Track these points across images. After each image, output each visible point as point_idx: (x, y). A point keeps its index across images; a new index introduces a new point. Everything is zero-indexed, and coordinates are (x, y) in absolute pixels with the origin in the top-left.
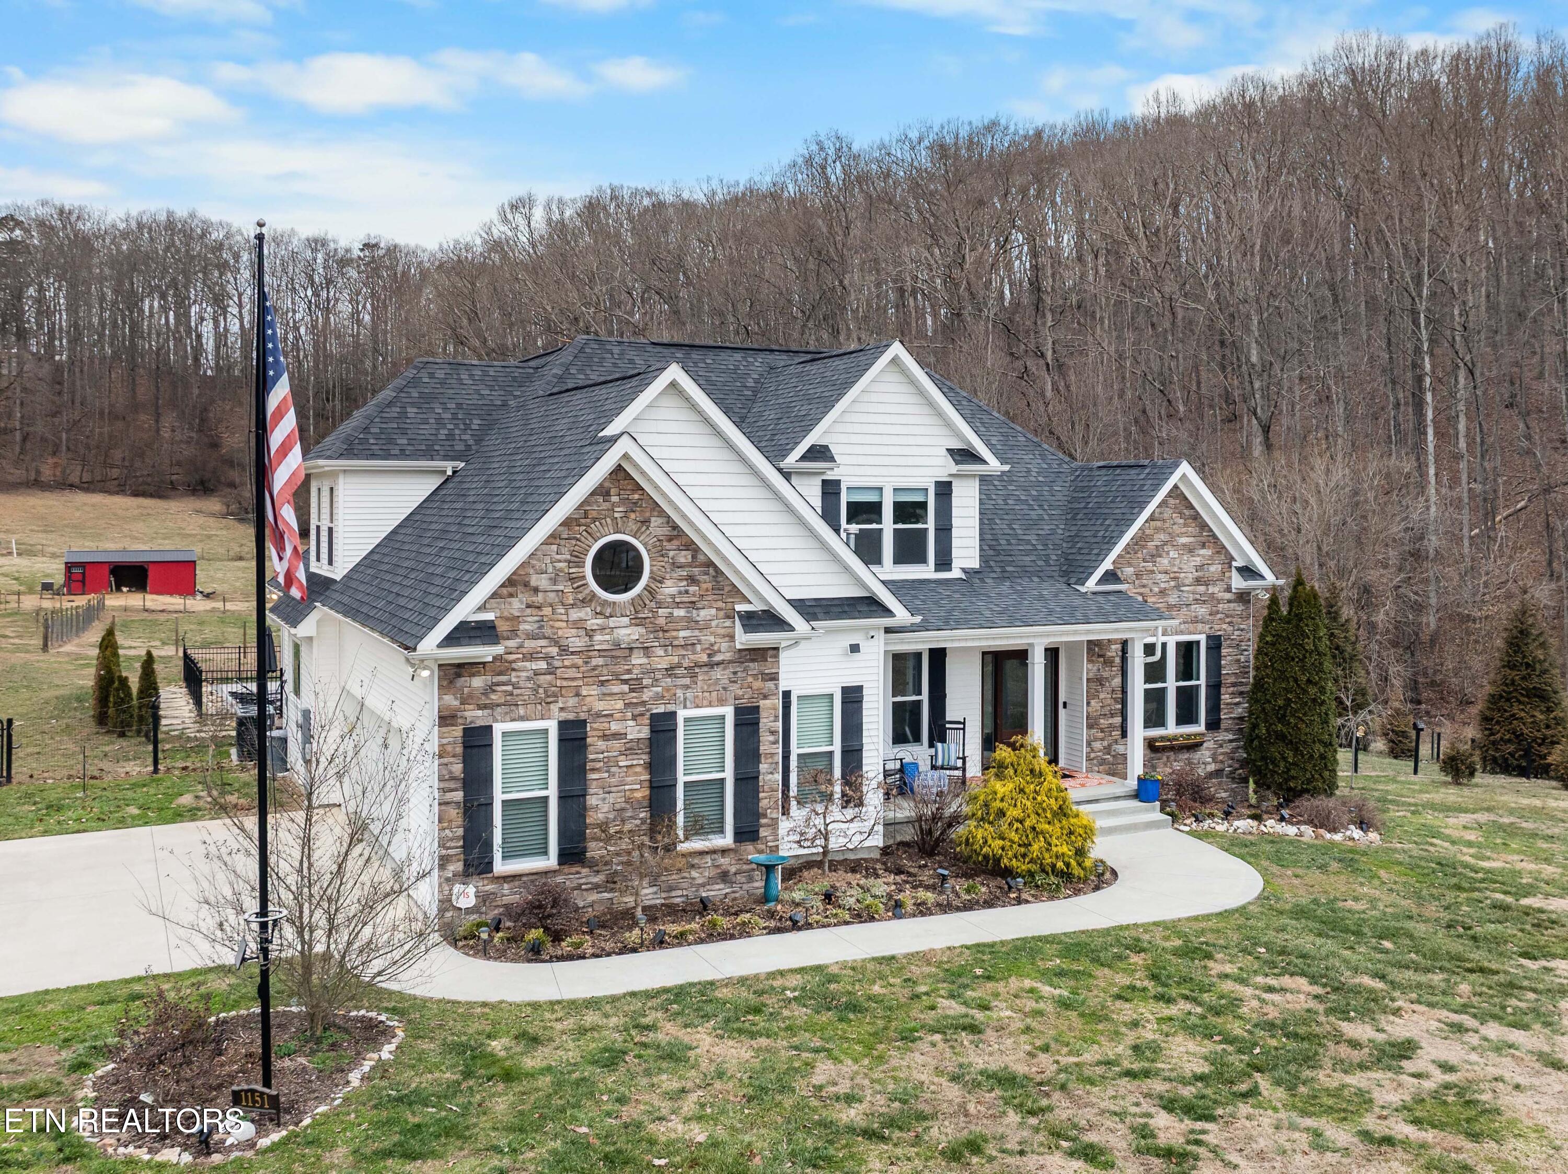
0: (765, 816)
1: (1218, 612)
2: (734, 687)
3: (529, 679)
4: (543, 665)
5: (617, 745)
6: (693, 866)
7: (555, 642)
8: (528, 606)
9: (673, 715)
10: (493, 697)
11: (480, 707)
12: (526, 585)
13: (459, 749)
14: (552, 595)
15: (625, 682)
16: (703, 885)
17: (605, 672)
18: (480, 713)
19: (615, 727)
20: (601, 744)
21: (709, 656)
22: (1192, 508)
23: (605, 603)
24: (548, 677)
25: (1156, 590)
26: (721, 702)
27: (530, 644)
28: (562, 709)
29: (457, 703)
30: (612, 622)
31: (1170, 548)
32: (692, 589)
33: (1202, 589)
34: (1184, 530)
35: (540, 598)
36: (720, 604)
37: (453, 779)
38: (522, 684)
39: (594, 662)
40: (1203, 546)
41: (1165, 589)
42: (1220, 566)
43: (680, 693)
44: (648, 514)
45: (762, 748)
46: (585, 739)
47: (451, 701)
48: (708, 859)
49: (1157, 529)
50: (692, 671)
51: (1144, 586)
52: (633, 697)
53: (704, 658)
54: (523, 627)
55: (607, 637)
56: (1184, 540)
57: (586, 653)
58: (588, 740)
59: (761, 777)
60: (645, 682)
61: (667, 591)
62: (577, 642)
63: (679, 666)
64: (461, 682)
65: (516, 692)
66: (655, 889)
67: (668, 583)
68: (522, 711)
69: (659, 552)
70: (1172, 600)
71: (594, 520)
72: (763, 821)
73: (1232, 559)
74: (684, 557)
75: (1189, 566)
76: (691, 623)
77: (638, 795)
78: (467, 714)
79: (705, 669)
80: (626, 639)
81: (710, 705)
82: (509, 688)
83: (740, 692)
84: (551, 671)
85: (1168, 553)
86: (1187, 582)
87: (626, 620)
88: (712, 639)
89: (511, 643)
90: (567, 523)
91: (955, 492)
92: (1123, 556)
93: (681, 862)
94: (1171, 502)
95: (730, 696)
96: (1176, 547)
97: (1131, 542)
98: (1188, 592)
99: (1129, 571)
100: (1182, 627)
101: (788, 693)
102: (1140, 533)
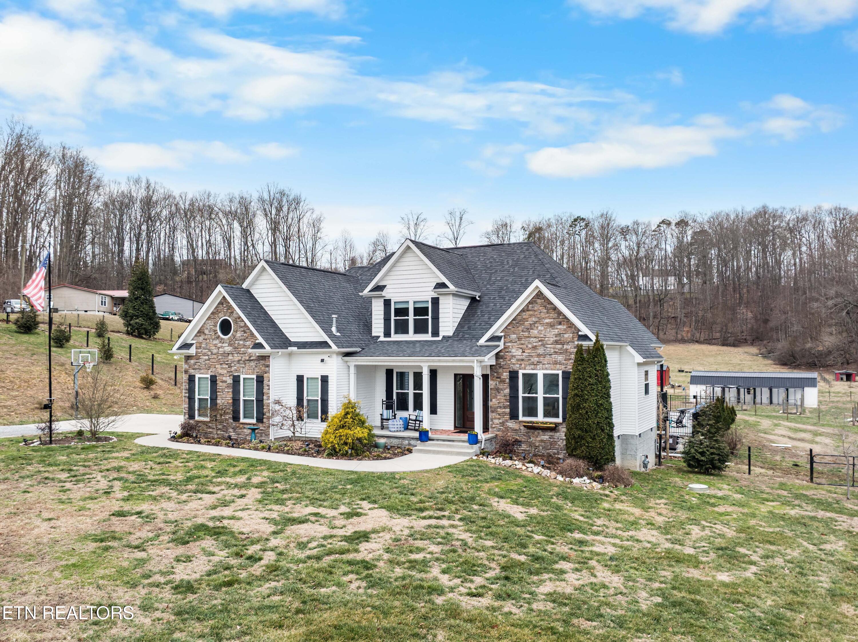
0: (265, 415)
2: (256, 369)
3: (204, 362)
4: (207, 357)
5: (225, 384)
6: (245, 428)
7: (210, 350)
8: (204, 339)
9: (239, 376)
10: (195, 366)
11: (194, 369)
12: (204, 333)
13: (188, 381)
14: (209, 336)
15: (227, 364)
17: (222, 361)
18: (193, 371)
19: (224, 379)
20: (221, 384)
21: (250, 357)
22: (552, 304)
23: (222, 339)
25: (530, 346)
26: (253, 374)
27: (204, 351)
28: (211, 372)
29: (188, 368)
30: (224, 345)
31: (539, 325)
32: (244, 335)
33: (559, 346)
34: (547, 315)
35: (206, 337)
37: (187, 390)
38: (202, 363)
39: (219, 357)
40: (560, 324)
41: (536, 346)
42: (571, 335)
43: (241, 369)
44: (232, 312)
45: (264, 391)
47: (187, 366)
48: (249, 426)
49: (531, 316)
50: (245, 362)
51: (522, 344)
52: (229, 369)
53: (247, 358)
54: (202, 346)
55: (223, 350)
56: (547, 321)
57: (217, 354)
58: (217, 382)
59: (264, 401)
60: (232, 365)
61: (238, 335)
62: (215, 351)
63: (241, 360)
64: (188, 361)
65: (201, 365)
67: (238, 333)
68: (202, 371)
69: (236, 322)
70: (541, 351)
71: (220, 314)
72: (265, 417)
73: (578, 331)
74: (241, 325)
75: (551, 335)
76: (244, 346)
77: (230, 401)
78: (190, 371)
79: (248, 362)
80: (227, 350)
81: (250, 374)
82: (199, 364)
83: (258, 371)
84: (209, 360)
85: (537, 327)
86: (549, 342)
87: (227, 344)
88: (250, 352)
89: (199, 350)
90: (213, 313)
91: (441, 302)
92: (510, 329)
93: (241, 426)
94: (539, 301)
95: (255, 371)
96: (543, 324)
97: (514, 322)
98: (550, 348)
99: (514, 336)
100: (547, 366)
101: (303, 376)
102: (519, 317)
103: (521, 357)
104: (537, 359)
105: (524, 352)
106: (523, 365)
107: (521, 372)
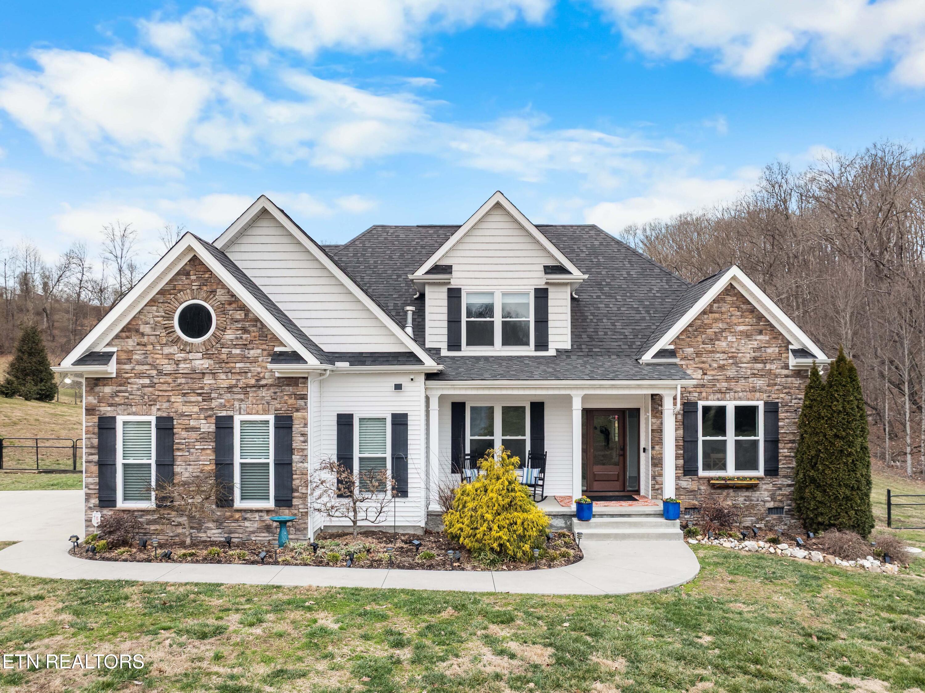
0: (297, 491)
1: (775, 384)
2: (274, 402)
3: (138, 389)
4: (147, 381)
5: (194, 434)
6: (245, 519)
7: (154, 366)
8: (138, 344)
9: (231, 418)
10: (117, 399)
11: (111, 405)
12: (137, 331)
13: (96, 430)
14: (153, 338)
15: (200, 394)
16: (253, 532)
17: (186, 388)
18: (109, 409)
19: (193, 423)
20: (184, 434)
21: (257, 380)
22: (750, 303)
23: (186, 344)
24: (150, 389)
25: (715, 365)
26: (267, 412)
27: (139, 368)
28: (159, 409)
29: (95, 402)
30: (191, 356)
31: (728, 334)
32: (244, 336)
33: (760, 366)
34: (741, 320)
35: (145, 339)
36: (264, 347)
37: (92, 447)
38: (134, 393)
39: (179, 381)
40: (760, 333)
41: (724, 365)
42: (777, 350)
43: (237, 404)
44: (215, 287)
45: (294, 445)
46: (172, 429)
47: (92, 400)
48: (257, 515)
49: (716, 320)
50: (245, 390)
51: (703, 362)
52: (205, 405)
53: (253, 382)
54: (135, 357)
55: (188, 366)
56: (741, 328)
57: (174, 374)
58: (175, 430)
59: (294, 465)
60: (213, 395)
61: (227, 337)
62: (169, 368)
63: (236, 386)
64: (97, 389)
65: (131, 397)
66: (220, 531)
67: (229, 332)
68: (134, 409)
69: (222, 310)
70: (731, 372)
71: (180, 291)
72: (296, 494)
73: (789, 343)
74: (239, 315)
75: (747, 349)
76: (244, 358)
77: (209, 468)
78: (101, 409)
79: (254, 389)
80: (200, 367)
81: (257, 413)
82: (127, 394)
83: (279, 406)
84: (152, 385)
85: (726, 338)
86: (745, 360)
87: (200, 355)
88: (259, 370)
89: (127, 367)
90: (162, 292)
91: (550, 295)
92: (683, 340)
93: (237, 515)
94: (729, 298)
95: (272, 408)
96: (734, 333)
97: (690, 329)
98: (746, 368)
99: (690, 351)
100: (740, 394)
101: (351, 416)
102: (699, 322)
103: (701, 382)
104: (725, 384)
105: (705, 374)
106: (704, 394)
107: (701, 404)
